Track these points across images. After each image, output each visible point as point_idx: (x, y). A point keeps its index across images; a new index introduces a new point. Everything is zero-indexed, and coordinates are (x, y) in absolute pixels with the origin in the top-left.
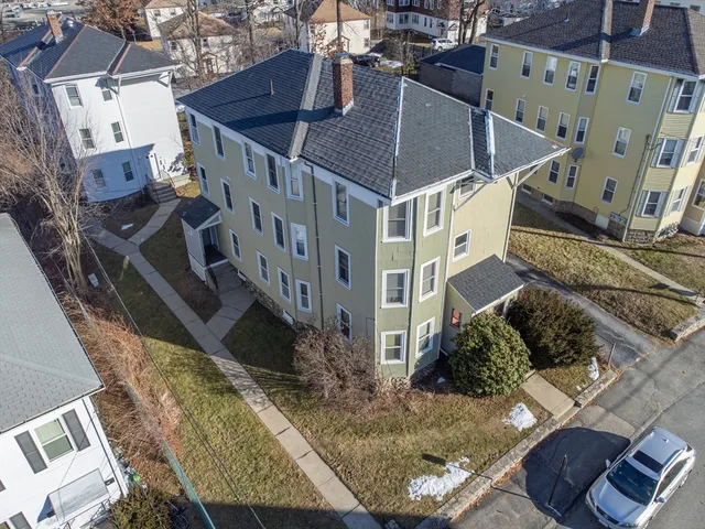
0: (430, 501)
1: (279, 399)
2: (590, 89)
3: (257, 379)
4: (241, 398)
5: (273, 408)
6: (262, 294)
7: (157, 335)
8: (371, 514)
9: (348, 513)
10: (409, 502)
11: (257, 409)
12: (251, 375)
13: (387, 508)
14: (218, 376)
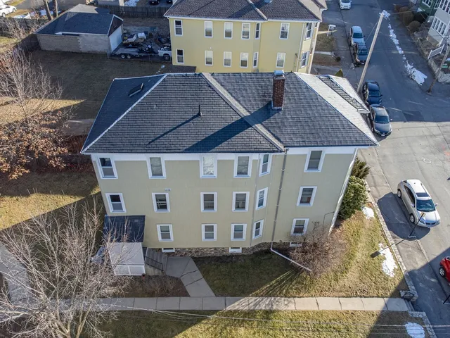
0: (397, 271)
1: (292, 292)
2: (257, 36)
3: (268, 295)
4: (278, 311)
5: (296, 299)
6: (190, 251)
7: (176, 331)
8: (391, 297)
9: (386, 305)
10: (394, 278)
11: (292, 307)
12: (262, 296)
13: (392, 289)
14: (250, 314)
